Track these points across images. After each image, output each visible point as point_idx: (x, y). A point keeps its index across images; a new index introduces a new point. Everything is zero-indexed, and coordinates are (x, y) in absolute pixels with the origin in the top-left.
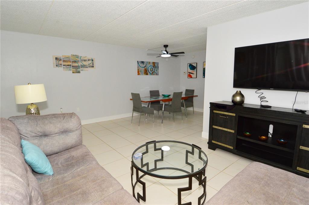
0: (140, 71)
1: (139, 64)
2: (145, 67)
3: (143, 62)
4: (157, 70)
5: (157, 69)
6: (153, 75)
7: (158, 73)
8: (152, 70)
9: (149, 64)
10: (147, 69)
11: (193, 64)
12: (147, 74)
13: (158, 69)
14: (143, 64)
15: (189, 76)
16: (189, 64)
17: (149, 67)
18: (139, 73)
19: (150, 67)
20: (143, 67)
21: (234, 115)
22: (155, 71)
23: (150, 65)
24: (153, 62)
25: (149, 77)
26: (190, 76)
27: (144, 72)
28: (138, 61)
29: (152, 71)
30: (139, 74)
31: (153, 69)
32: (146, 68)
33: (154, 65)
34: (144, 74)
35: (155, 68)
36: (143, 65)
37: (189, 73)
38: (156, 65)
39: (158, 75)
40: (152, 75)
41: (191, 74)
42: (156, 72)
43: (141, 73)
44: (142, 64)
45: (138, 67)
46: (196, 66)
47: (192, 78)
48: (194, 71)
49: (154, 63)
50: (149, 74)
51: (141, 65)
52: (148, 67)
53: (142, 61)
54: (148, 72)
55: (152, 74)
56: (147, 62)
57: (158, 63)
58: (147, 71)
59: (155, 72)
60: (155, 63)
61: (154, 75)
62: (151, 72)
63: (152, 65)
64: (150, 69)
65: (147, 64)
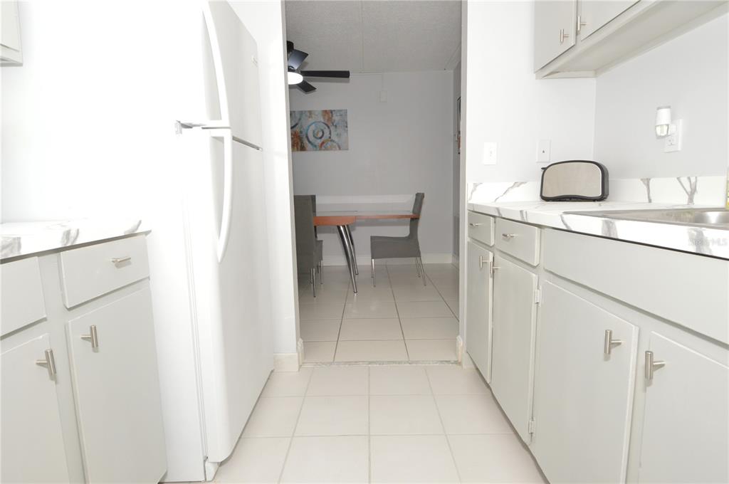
2: (292, 127)
4: (339, 135)
5: (340, 131)
6: (326, 149)
7: (346, 142)
8: (320, 134)
9: (311, 117)
10: (301, 132)
12: (303, 149)
13: (346, 131)
17: (311, 128)
19: (313, 127)
22: (334, 138)
23: (312, 121)
24: (325, 111)
29: (321, 138)
31: (327, 132)
32: (297, 129)
33: (330, 119)
35: (332, 128)
38: (336, 118)
39: (347, 149)
40: (320, 150)
42: (336, 140)
49: (328, 113)
50: (308, 146)
54: (306, 141)
55: (322, 146)
56: (301, 112)
57: (343, 114)
58: (301, 139)
59: (332, 141)
60: (331, 112)
61: (332, 150)
62: (319, 142)
63: (322, 120)
64: (314, 132)
65: (300, 119)
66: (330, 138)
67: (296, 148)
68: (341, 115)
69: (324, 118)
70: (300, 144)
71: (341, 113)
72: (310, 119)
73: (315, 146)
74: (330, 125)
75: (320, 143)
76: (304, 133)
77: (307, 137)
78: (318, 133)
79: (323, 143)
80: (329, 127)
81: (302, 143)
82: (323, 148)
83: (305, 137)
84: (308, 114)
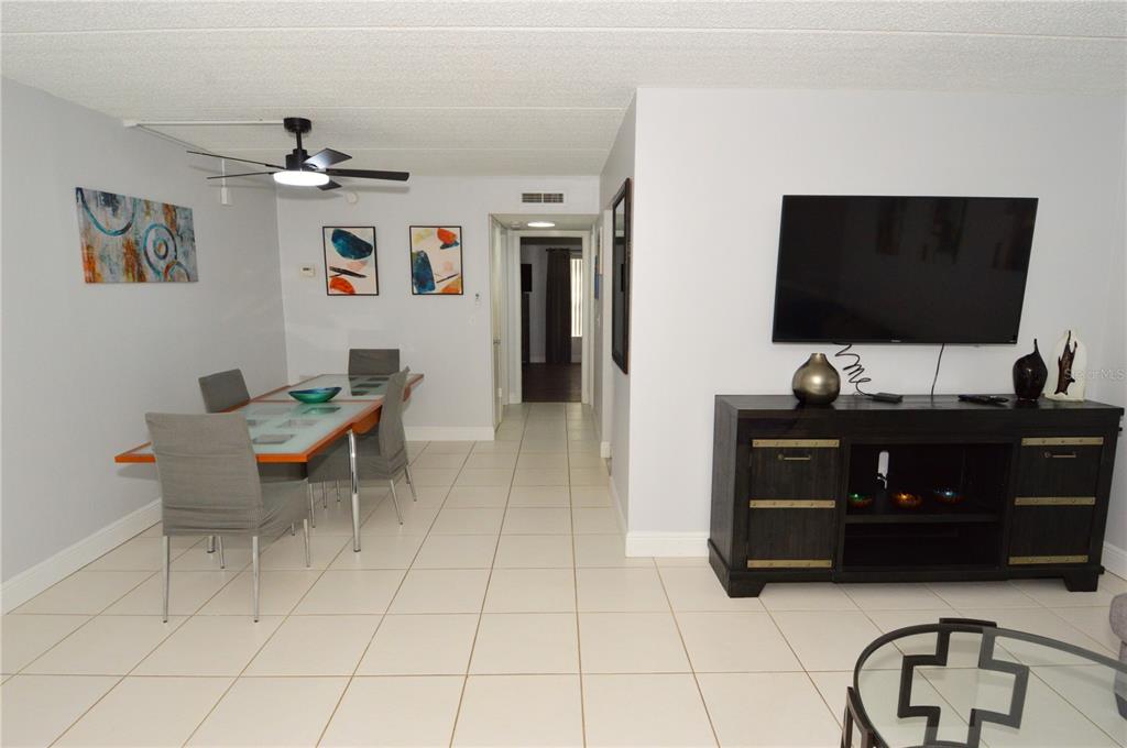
0: (102, 258)
1: (87, 208)
2: (124, 231)
3: (110, 200)
4: (186, 254)
5: (187, 245)
6: (173, 280)
7: (195, 268)
8: (163, 250)
9: (148, 214)
10: (137, 243)
11: (353, 232)
12: (141, 278)
13: (194, 248)
14: (115, 210)
15: (333, 286)
16: (330, 232)
17: (150, 236)
18: (98, 270)
19: (152, 235)
20: (116, 233)
21: (834, 443)
22: (181, 259)
23: (149, 221)
24: (167, 206)
25: (153, 295)
26: (340, 284)
27: (122, 263)
28: (79, 190)
29: (165, 257)
30: (93, 278)
31: (171, 244)
32: (130, 235)
33: (173, 222)
34: (124, 278)
35: (178, 239)
36: (115, 220)
37: (334, 269)
38: (181, 222)
39: (197, 281)
40: (165, 281)
41: (344, 277)
42: (183, 262)
43: (106, 273)
44: (109, 209)
45: (86, 232)
46: (371, 242)
47: (352, 293)
48: (364, 264)
49: (169, 210)
50: (149, 273)
51: (103, 215)
52: (142, 233)
53: (105, 194)
54: (145, 263)
55: (167, 275)
56: (135, 202)
57: (188, 215)
58: (137, 256)
59: (179, 264)
60: (174, 208)
61: (179, 281)
62: (162, 265)
63: (163, 221)
64: (155, 244)
65: (133, 215)
66: (176, 258)
67: (130, 275)
68: (186, 218)
69: (166, 218)
70: (136, 268)
71: (187, 213)
72: (148, 218)
73: (158, 273)
74: (174, 233)
75: (164, 267)
76: (141, 246)
77: (146, 254)
78: (160, 245)
79: (168, 267)
80: (173, 238)
81: (140, 265)
82: (169, 278)
83: (143, 252)
84: (145, 207)
